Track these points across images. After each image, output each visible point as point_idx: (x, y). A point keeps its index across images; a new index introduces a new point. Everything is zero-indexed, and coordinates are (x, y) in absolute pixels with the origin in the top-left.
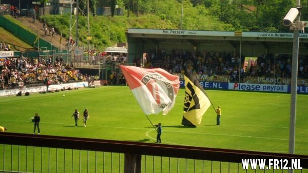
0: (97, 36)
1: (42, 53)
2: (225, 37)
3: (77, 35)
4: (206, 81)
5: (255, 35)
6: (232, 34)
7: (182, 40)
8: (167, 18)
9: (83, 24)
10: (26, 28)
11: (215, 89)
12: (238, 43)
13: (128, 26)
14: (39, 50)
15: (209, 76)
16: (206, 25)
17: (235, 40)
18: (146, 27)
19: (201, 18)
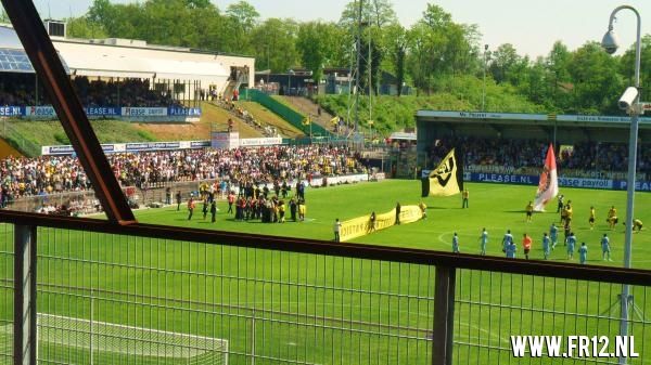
0: (380, 120)
1: (315, 140)
2: (536, 121)
3: (357, 119)
4: (512, 174)
5: (573, 118)
6: (545, 117)
7: (483, 125)
8: (465, 98)
9: (364, 106)
10: (296, 111)
11: (523, 184)
12: (553, 128)
13: (417, 107)
14: (312, 137)
15: (516, 167)
16: (513, 106)
17: (548, 124)
18: (439, 109)
19: (507, 97)
